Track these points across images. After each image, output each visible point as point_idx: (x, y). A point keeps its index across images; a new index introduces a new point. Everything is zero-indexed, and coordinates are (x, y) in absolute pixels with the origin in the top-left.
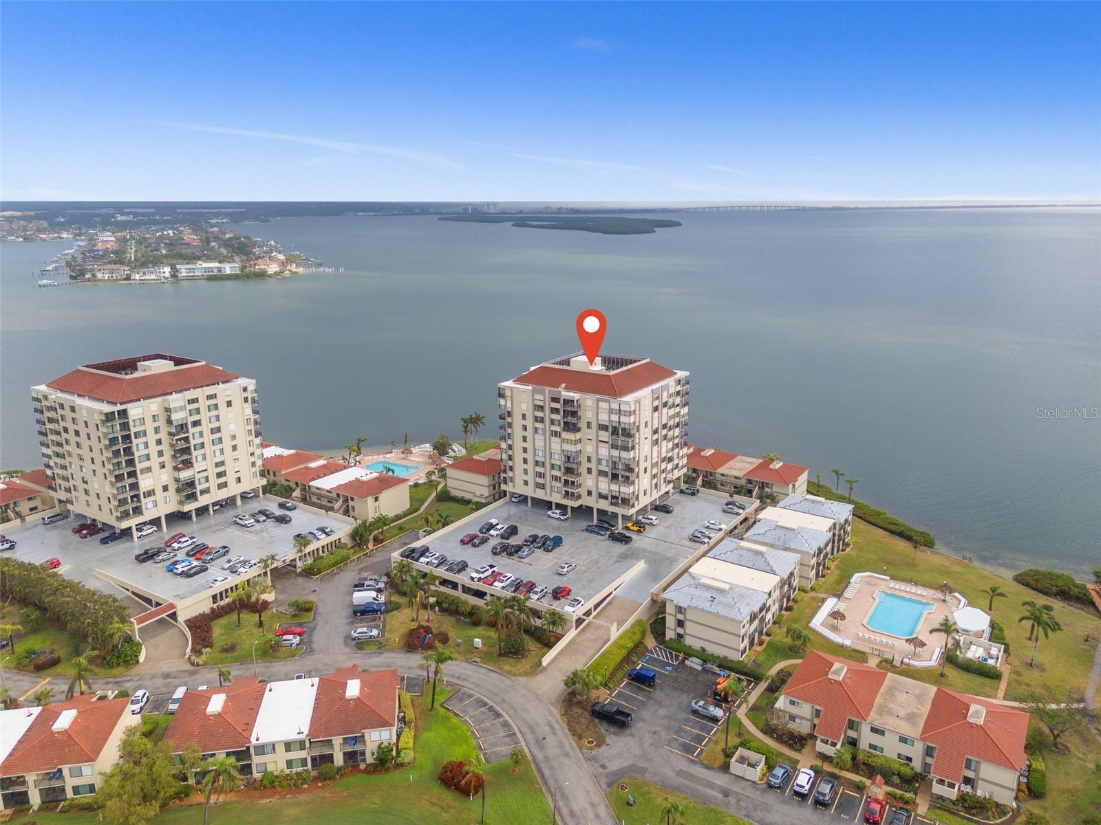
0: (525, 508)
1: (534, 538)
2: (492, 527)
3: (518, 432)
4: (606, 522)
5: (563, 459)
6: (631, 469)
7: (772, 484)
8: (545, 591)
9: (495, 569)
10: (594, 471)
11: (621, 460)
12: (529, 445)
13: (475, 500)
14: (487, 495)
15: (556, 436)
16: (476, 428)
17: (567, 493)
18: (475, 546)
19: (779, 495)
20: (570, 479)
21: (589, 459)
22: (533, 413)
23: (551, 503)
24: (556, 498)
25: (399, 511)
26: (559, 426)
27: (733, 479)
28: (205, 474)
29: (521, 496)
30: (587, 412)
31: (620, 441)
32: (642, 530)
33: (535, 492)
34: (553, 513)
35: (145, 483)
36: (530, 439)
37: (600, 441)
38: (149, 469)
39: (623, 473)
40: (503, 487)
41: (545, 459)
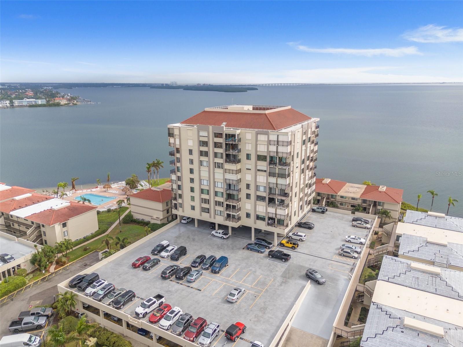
0: (193, 228)
1: (202, 259)
2: (163, 248)
3: (185, 166)
4: (264, 240)
5: (225, 187)
6: (286, 194)
7: (383, 203)
8: (217, 331)
9: (163, 300)
10: (253, 197)
11: (278, 186)
12: (195, 176)
13: (153, 222)
14: (162, 218)
15: (219, 167)
16: (157, 169)
17: (229, 216)
18: (145, 269)
19: (391, 211)
20: (231, 204)
21: (248, 186)
22: (199, 148)
23: (214, 224)
24: (219, 220)
25: (88, 234)
26: (222, 158)
27: (350, 200)
29: (189, 218)
30: (247, 145)
31: (277, 169)
32: (296, 246)
33: (201, 215)
34: (217, 233)
36: (196, 171)
37: (259, 170)
39: (280, 198)
40: (174, 212)
41: (210, 188)
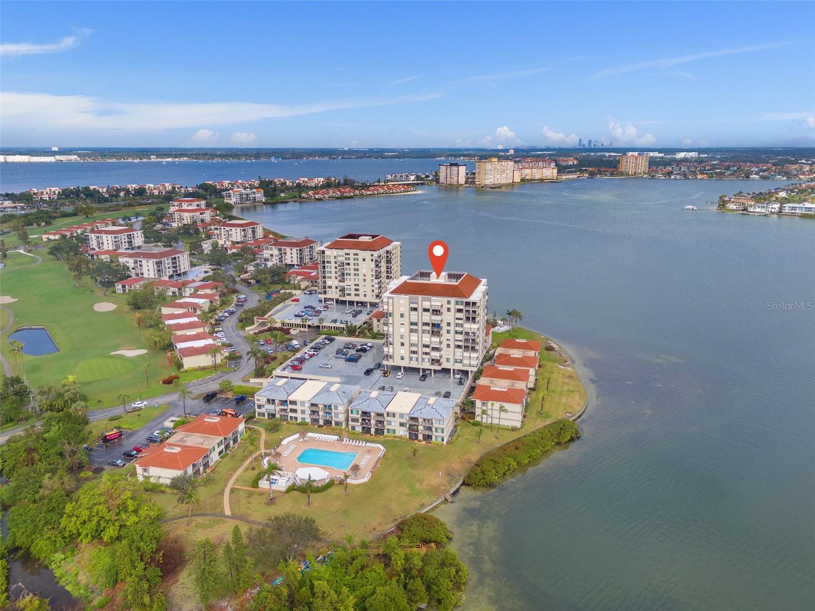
28: (349, 287)
35: (329, 283)
38: (331, 278)
